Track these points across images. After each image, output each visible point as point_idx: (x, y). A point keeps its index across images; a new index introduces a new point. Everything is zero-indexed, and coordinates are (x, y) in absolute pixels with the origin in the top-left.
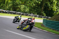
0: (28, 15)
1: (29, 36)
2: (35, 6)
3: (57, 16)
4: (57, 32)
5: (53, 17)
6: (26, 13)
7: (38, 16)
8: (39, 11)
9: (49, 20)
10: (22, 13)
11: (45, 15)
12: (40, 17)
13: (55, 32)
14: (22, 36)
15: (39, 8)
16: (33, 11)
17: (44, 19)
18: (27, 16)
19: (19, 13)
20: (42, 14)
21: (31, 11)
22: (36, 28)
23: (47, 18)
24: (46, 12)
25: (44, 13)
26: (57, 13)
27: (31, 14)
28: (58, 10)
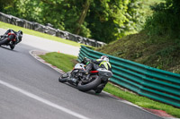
0: (36, 26)
1: (31, 91)
2: (62, 2)
3: (125, 41)
4: (119, 91)
5: (111, 43)
6: (32, 20)
7: (67, 33)
8: (72, 21)
9: (99, 50)
10: (19, 20)
11: (89, 35)
12: (71, 40)
13: (113, 89)
14: (10, 89)
15: (74, 12)
16: (55, 18)
17: (84, 45)
18: (33, 29)
19: (10, 17)
20: (82, 29)
22: (56, 69)
23: (94, 44)
24: (93, 24)
25: (87, 27)
26: (127, 33)
27: (46, 25)
28: (129, 25)
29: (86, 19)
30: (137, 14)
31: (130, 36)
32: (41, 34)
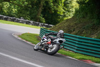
0: (15, 19)
2: (27, 4)
3: (64, 23)
5: (57, 25)
7: (32, 22)
9: (51, 30)
11: (44, 22)
16: (24, 14)
17: (42, 27)
18: (13, 21)
20: (40, 19)
21: (21, 13)
22: (28, 42)
23: (47, 27)
24: (46, 15)
25: (43, 17)
26: (65, 18)
27: (20, 18)
28: (66, 14)
29: (42, 13)
30: (70, 7)
31: (67, 20)
32: (18, 23)
